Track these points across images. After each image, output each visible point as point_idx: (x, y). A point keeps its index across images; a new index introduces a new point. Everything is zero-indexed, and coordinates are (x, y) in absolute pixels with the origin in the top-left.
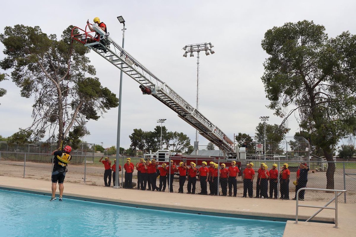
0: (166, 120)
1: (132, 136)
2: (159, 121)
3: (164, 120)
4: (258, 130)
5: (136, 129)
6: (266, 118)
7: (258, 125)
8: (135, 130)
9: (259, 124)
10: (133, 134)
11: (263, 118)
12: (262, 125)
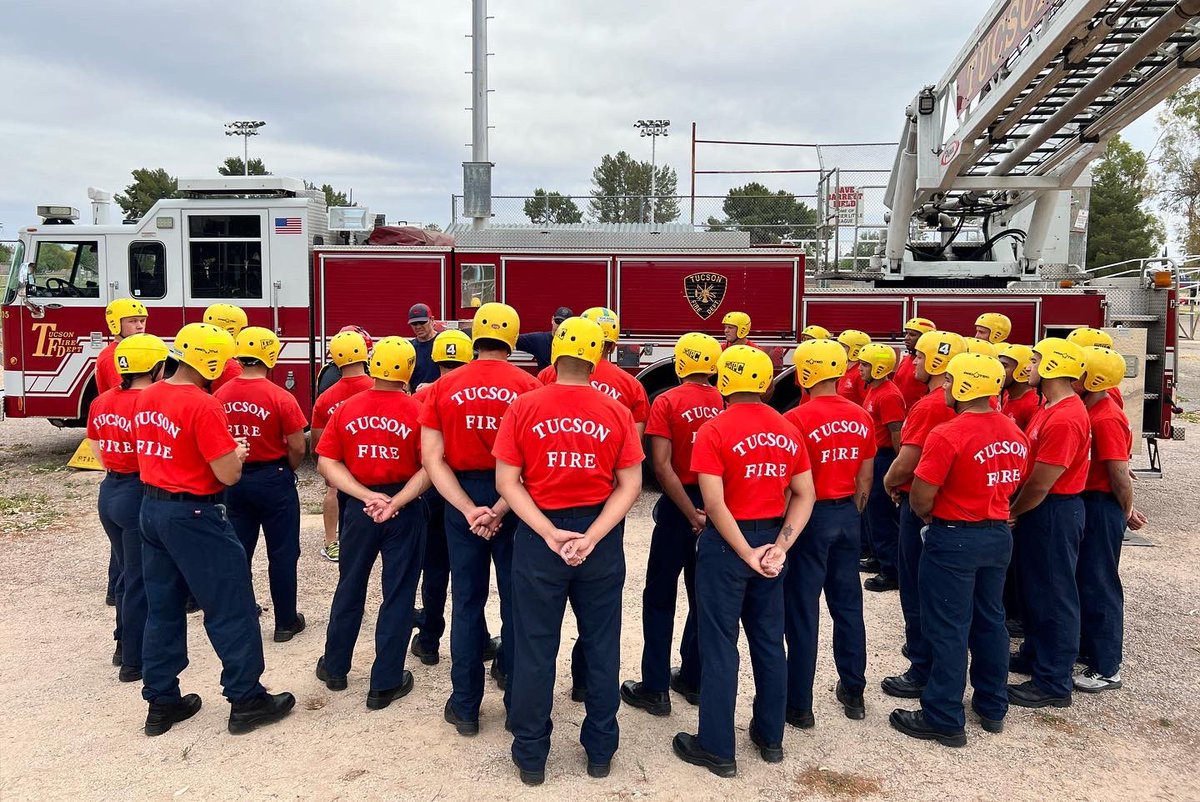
0: (262, 124)
1: (127, 196)
2: (234, 129)
3: (257, 126)
4: (601, 182)
5: (144, 171)
6: (657, 125)
7: (600, 164)
8: (140, 175)
9: (605, 161)
10: (133, 189)
11: (647, 126)
12: (613, 163)
